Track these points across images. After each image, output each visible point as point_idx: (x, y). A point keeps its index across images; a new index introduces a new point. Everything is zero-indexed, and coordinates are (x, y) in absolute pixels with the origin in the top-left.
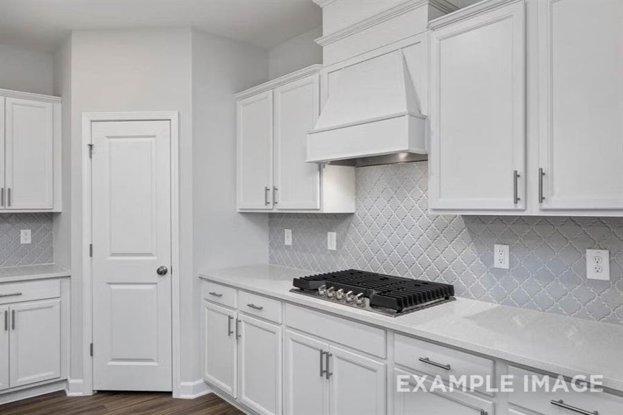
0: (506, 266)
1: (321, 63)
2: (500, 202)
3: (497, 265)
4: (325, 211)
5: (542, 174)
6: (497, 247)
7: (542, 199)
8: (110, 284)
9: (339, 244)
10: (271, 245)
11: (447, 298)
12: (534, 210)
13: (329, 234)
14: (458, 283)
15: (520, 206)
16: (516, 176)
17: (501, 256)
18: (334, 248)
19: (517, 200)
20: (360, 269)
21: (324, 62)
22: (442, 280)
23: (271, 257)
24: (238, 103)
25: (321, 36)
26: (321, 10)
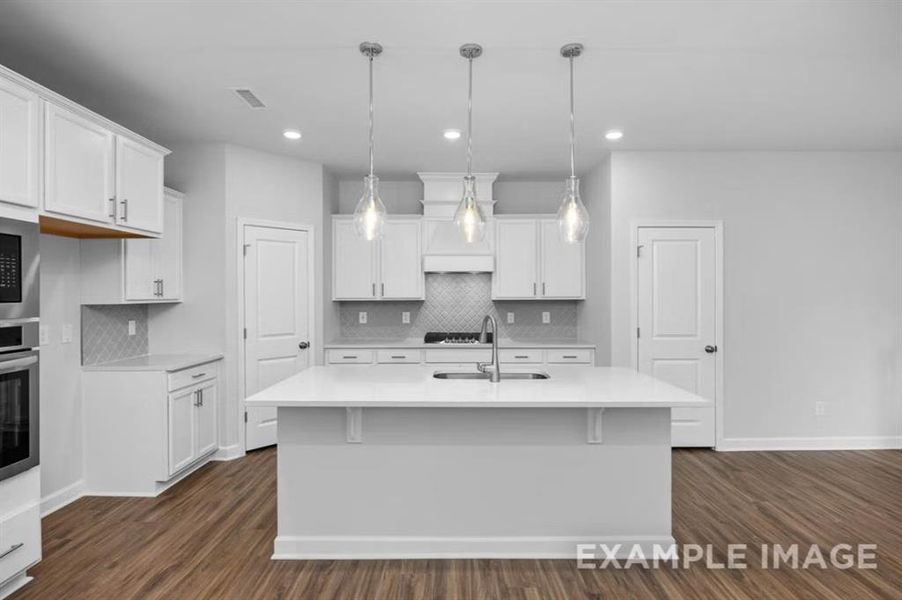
0: (513, 321)
1: (422, 213)
3: (509, 322)
5: (544, 284)
6: (509, 313)
8: (260, 360)
9: (413, 318)
10: (342, 324)
13: (404, 313)
16: (535, 284)
17: (511, 318)
18: (408, 321)
19: (535, 293)
21: (425, 213)
23: (342, 333)
24: (333, 220)
25: (423, 199)
26: (423, 184)
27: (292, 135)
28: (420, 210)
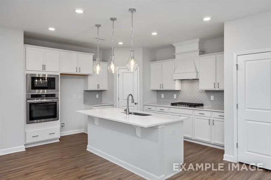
0: (213, 99)
1: (175, 58)
2: (211, 88)
3: (211, 99)
4: (176, 90)
5: (218, 83)
6: (211, 96)
7: (218, 87)
9: (177, 97)
10: (157, 98)
11: (202, 106)
12: (217, 89)
13: (174, 95)
14: (204, 103)
15: (215, 88)
16: (214, 84)
17: (212, 98)
18: (176, 98)
19: (215, 87)
20: (182, 102)
21: (176, 58)
22: (201, 103)
23: (157, 101)
24: (151, 64)
25: (175, 53)
26: (175, 47)
27: (121, 43)
28: (174, 57)
